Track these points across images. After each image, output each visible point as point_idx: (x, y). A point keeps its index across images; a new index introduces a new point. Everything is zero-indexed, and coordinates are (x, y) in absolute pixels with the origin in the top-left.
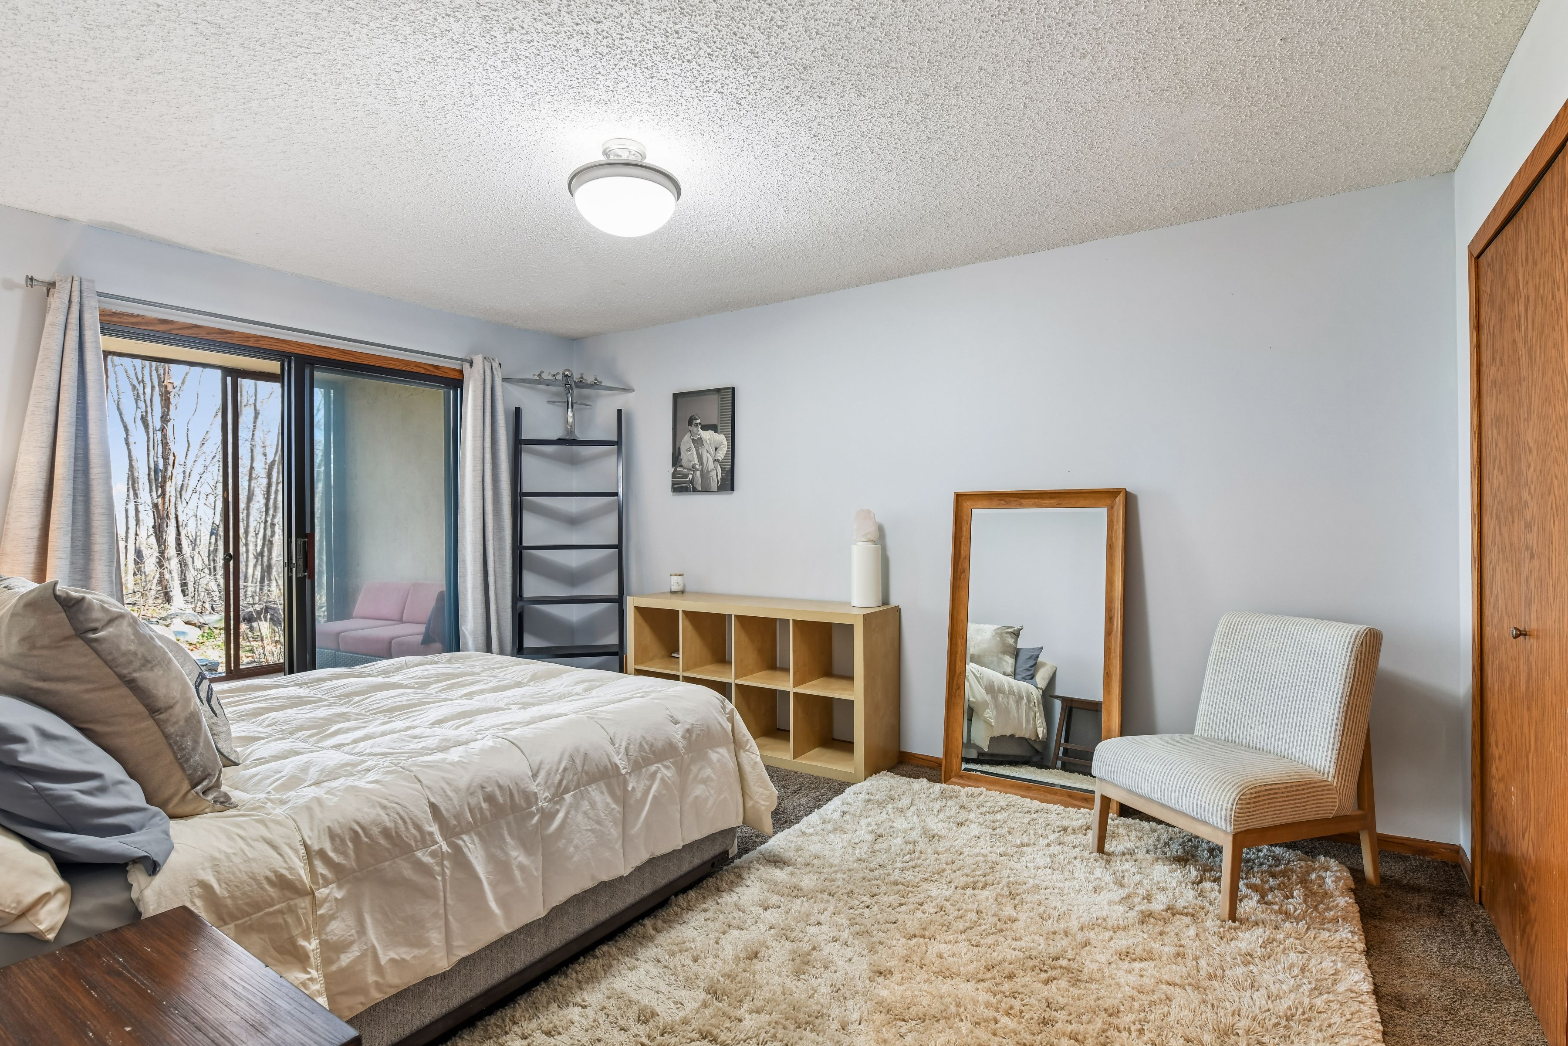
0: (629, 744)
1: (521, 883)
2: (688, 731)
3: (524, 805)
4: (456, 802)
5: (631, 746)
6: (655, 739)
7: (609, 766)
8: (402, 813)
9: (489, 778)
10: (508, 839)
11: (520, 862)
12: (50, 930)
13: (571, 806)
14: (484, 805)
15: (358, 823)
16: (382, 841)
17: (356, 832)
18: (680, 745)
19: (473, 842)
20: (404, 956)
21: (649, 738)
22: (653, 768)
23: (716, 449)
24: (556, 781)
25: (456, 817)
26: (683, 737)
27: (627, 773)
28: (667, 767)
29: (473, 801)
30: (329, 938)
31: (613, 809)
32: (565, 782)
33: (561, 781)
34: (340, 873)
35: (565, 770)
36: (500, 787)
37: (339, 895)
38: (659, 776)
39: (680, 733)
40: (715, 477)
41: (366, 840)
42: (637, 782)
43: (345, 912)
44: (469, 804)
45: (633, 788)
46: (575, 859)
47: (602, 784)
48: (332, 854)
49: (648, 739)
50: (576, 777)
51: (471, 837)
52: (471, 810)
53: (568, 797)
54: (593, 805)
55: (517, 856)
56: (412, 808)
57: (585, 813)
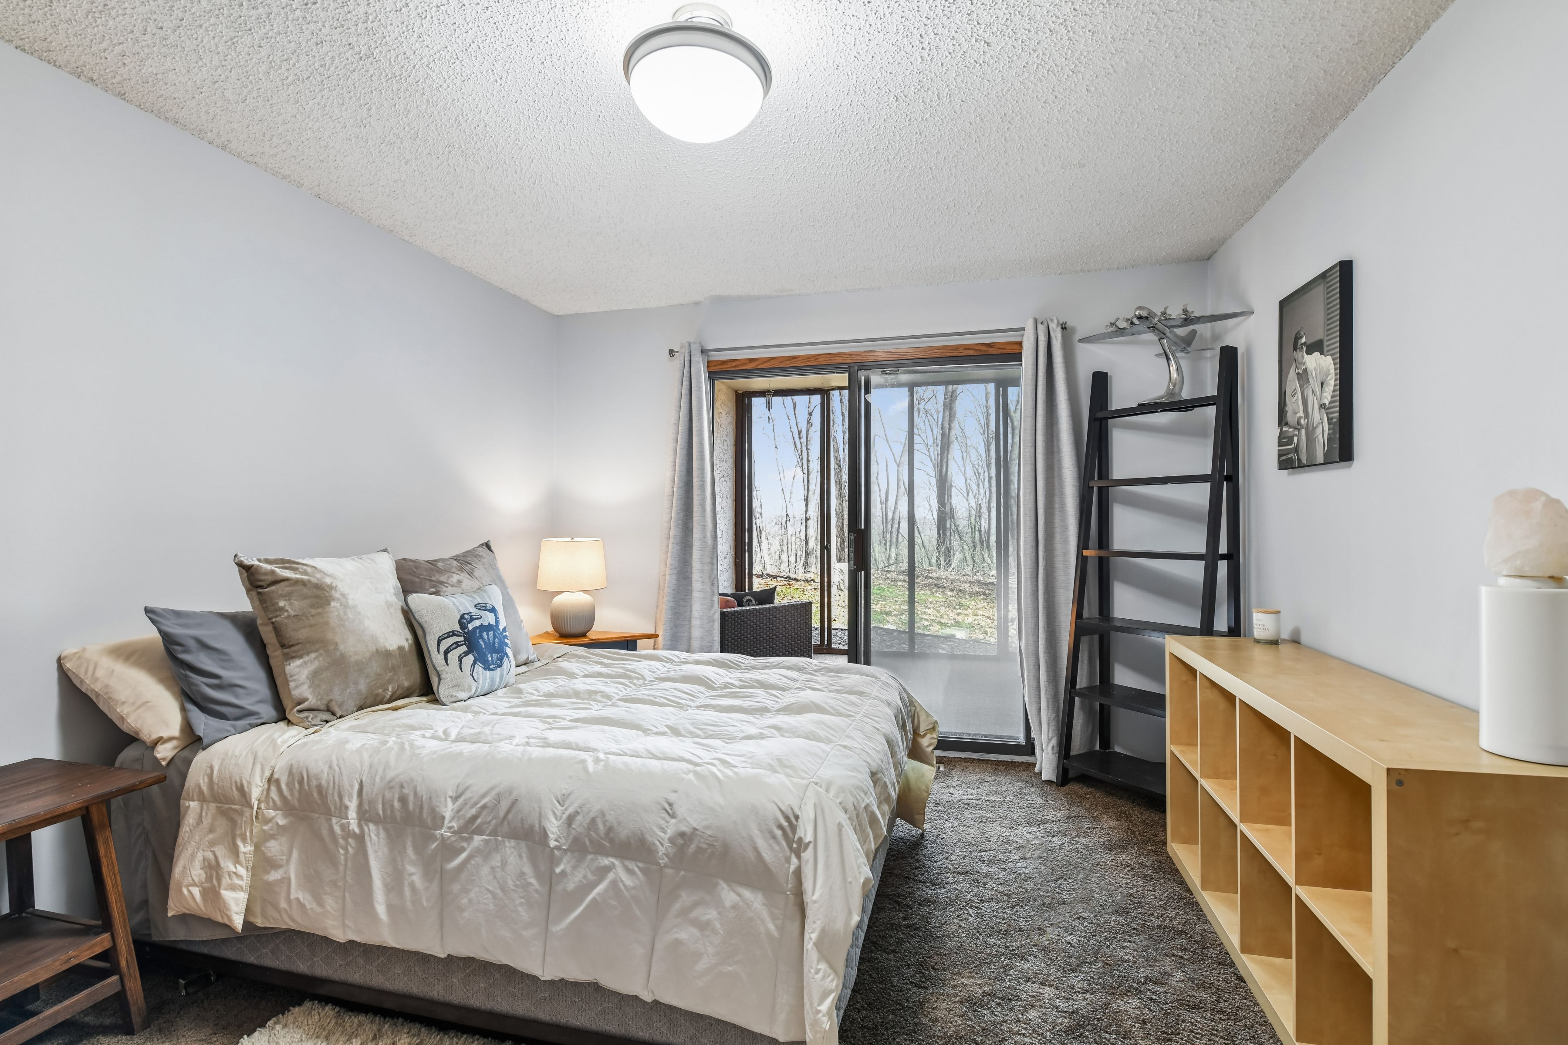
0: (577, 813)
1: (409, 904)
2: (682, 835)
3: (430, 824)
4: (375, 789)
5: (579, 818)
6: (619, 823)
7: (537, 826)
8: (336, 778)
9: (412, 780)
10: (410, 851)
11: (413, 882)
12: (164, 759)
13: (477, 852)
14: (397, 804)
15: (307, 771)
16: (315, 795)
17: (303, 778)
18: (661, 850)
19: (378, 835)
20: (306, 903)
21: (611, 818)
22: (606, 861)
23: (1322, 384)
24: (469, 815)
25: (370, 803)
26: (671, 840)
27: (558, 848)
28: (630, 872)
29: (388, 795)
30: (266, 851)
31: (531, 884)
32: (479, 821)
33: (474, 818)
34: (287, 807)
35: (484, 807)
36: (415, 793)
37: (281, 821)
38: (611, 876)
39: (670, 832)
40: (1321, 437)
41: (306, 787)
42: (574, 868)
43: (284, 838)
44: (384, 797)
45: (563, 873)
46: (466, 914)
47: (523, 844)
48: (284, 787)
49: (608, 817)
50: (494, 822)
51: (378, 829)
52: (383, 804)
53: (478, 839)
54: (504, 864)
55: (414, 874)
56: (345, 778)
57: (493, 868)
